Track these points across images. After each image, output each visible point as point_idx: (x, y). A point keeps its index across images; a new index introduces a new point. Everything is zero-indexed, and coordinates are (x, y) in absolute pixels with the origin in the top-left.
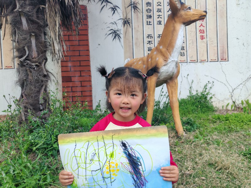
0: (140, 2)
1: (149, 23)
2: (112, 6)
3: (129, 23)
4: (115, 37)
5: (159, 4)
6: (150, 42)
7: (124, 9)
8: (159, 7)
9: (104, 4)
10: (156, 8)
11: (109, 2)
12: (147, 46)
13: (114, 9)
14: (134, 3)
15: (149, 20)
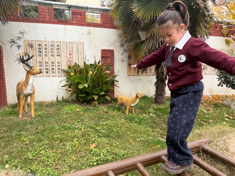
0: (35, 44)
1: (40, 55)
2: (17, 45)
4: (20, 62)
5: (46, 45)
6: (40, 65)
7: (25, 47)
8: (46, 47)
9: (13, 43)
10: (44, 47)
11: (16, 43)
13: (19, 47)
14: (31, 44)
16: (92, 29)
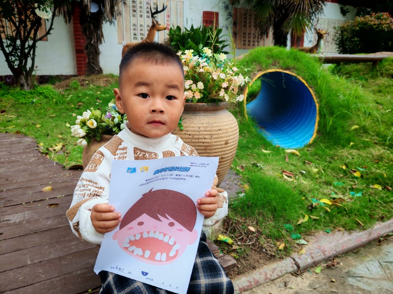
1: (134, 16)
3: (120, 14)
4: (111, 24)
5: (141, 3)
6: (134, 29)
8: (141, 5)
10: (138, 5)
12: (133, 32)
15: (134, 13)
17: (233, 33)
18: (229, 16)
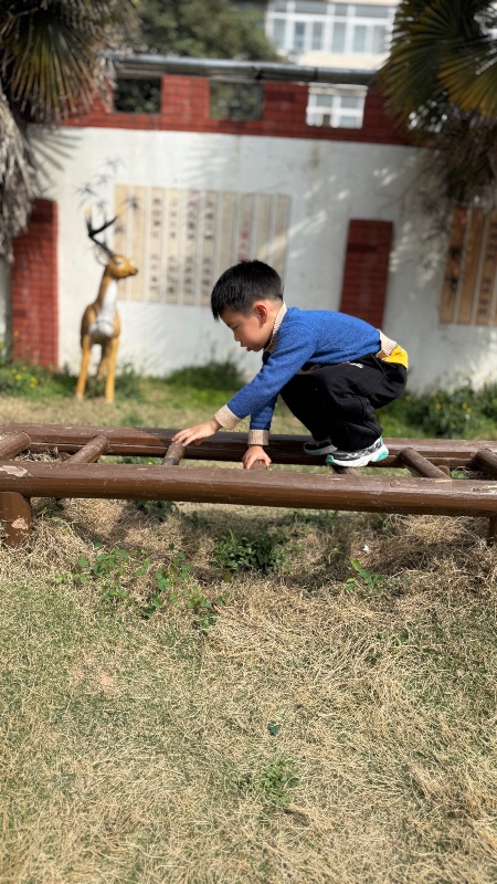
1: (155, 235)
5: (174, 203)
8: (174, 208)
10: (167, 208)
11: (94, 194)
14: (133, 198)
15: (157, 229)
16: (325, 146)
17: (446, 279)
18: (433, 232)
